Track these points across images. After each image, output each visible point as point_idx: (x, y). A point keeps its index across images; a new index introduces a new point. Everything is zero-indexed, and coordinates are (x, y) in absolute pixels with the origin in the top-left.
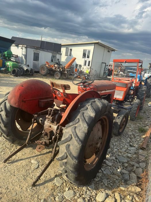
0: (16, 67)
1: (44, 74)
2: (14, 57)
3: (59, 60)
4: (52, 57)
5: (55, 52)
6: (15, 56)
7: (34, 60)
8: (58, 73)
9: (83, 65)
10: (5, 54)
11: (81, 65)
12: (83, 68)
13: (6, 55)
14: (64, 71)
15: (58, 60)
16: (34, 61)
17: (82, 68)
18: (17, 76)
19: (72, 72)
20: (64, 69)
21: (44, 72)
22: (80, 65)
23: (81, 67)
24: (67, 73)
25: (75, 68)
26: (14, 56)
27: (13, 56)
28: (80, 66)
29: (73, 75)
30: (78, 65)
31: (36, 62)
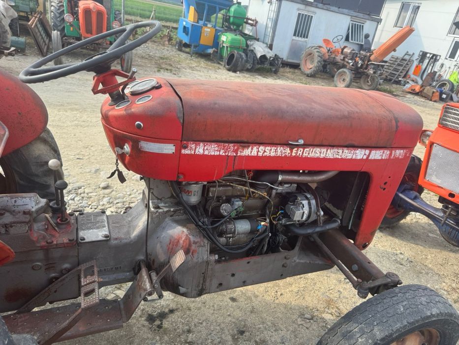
0: (238, 48)
1: (308, 72)
2: (249, 24)
3: (370, 39)
4: (349, 29)
5: (361, 15)
6: (252, 22)
7: (295, 35)
8: (345, 72)
9: (443, 57)
10: (230, 17)
11: (436, 56)
12: (442, 65)
13: (231, 19)
14: (366, 69)
15: (367, 36)
16: (294, 38)
17: (438, 64)
18: (235, 71)
19: (403, 75)
20: (369, 60)
21: (309, 67)
22: (434, 55)
23: (436, 60)
24: (374, 73)
25: (416, 63)
26: (250, 21)
27: (247, 23)
28: (435, 58)
29: (402, 82)
30: (426, 53)
31: (300, 39)
